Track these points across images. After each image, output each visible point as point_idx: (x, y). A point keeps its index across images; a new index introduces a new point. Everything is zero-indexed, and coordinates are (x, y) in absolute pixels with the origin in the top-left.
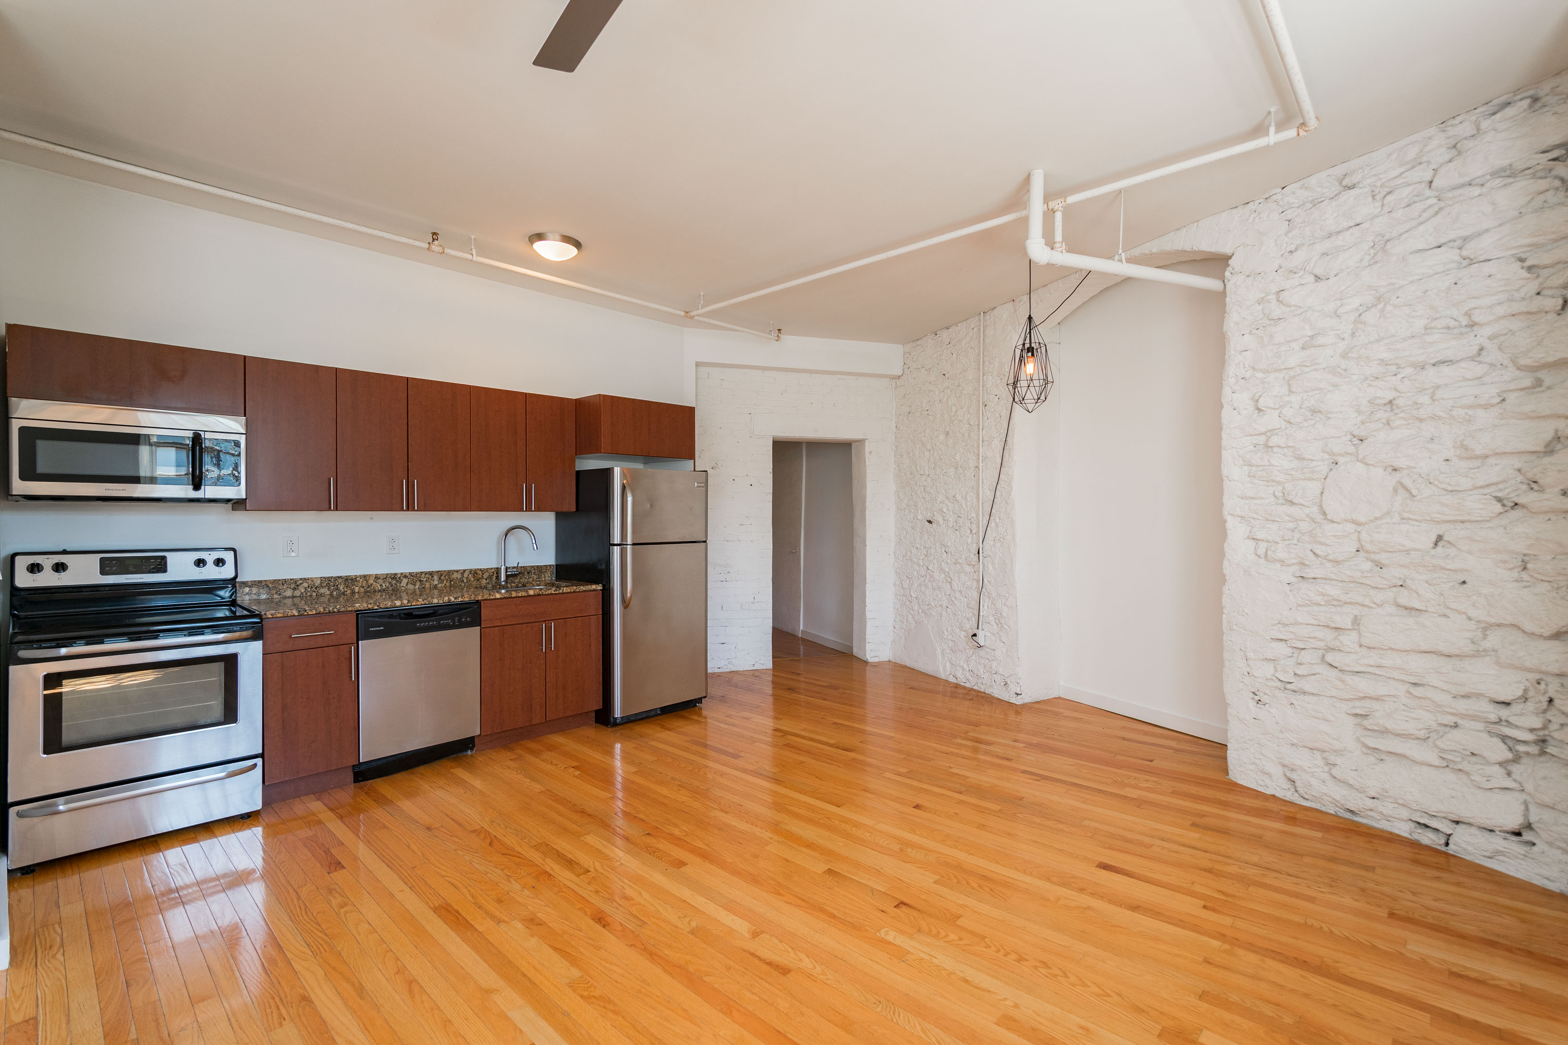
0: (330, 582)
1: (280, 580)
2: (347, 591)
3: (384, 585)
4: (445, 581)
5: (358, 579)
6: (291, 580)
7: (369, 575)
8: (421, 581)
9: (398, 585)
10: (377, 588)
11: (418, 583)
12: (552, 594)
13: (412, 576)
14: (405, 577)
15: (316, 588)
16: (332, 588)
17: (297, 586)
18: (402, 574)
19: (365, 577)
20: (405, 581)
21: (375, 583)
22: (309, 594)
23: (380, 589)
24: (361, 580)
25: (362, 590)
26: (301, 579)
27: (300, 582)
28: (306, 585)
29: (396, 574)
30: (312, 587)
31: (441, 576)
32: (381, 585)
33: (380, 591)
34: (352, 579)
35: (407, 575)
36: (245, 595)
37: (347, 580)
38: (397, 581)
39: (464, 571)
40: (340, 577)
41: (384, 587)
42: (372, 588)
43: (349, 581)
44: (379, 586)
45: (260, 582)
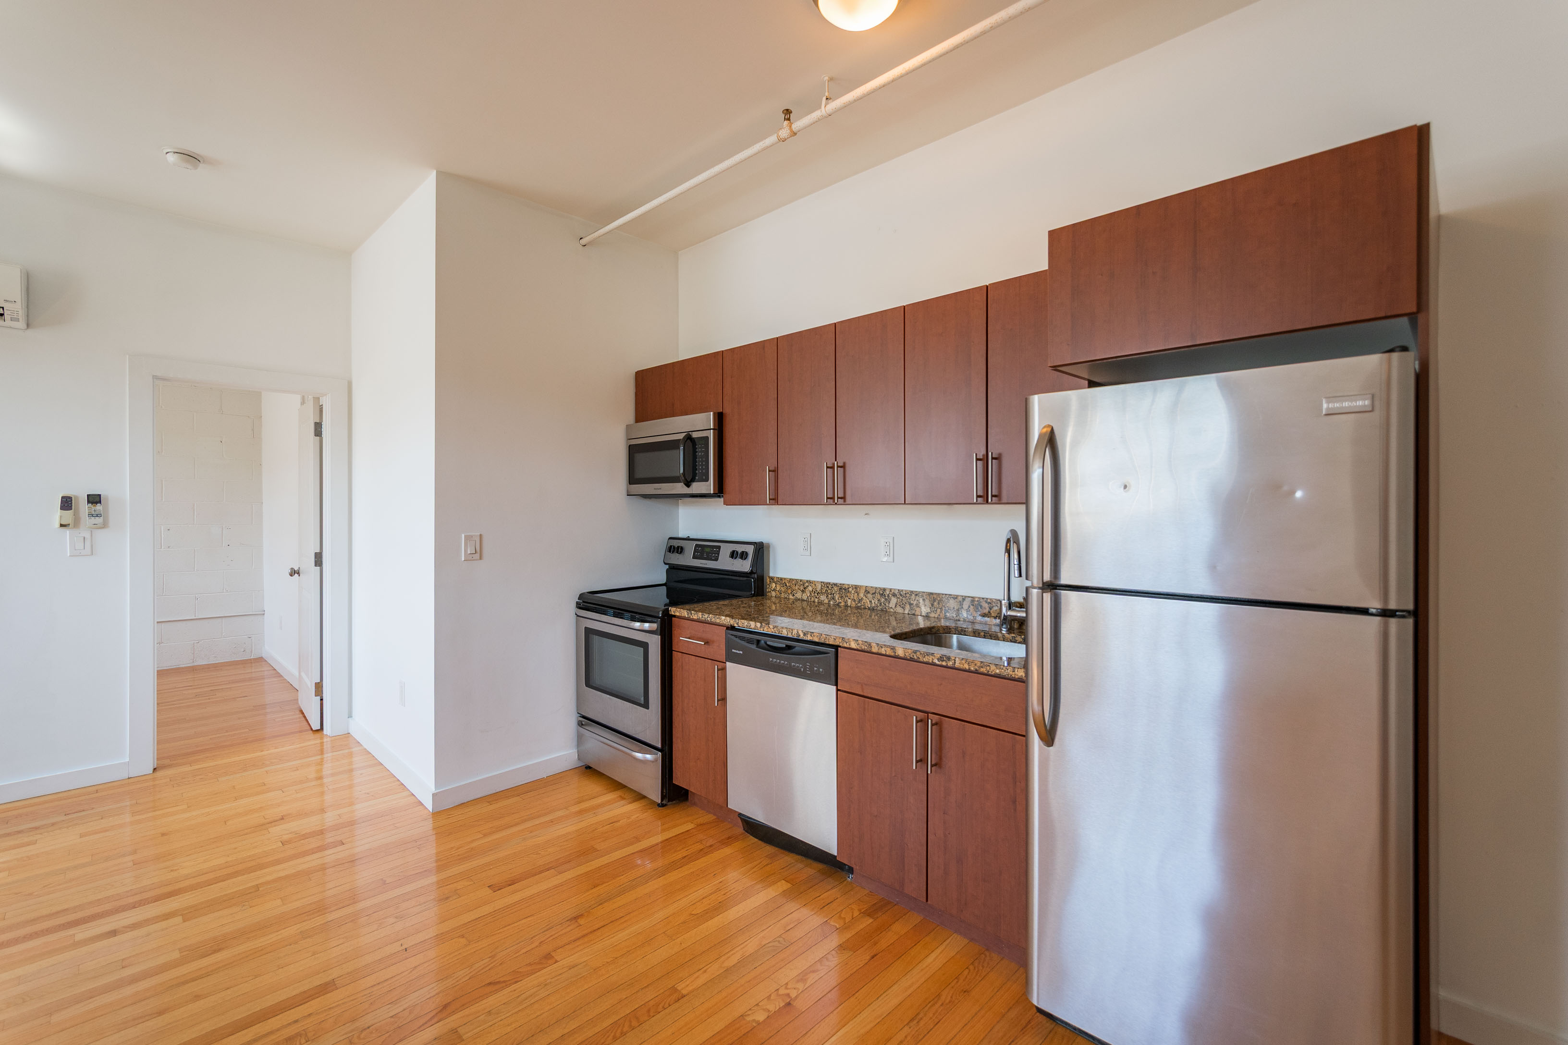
0: (828, 587)
1: (793, 580)
2: (841, 603)
3: (873, 602)
4: (939, 610)
5: (850, 589)
6: (801, 581)
7: (860, 587)
8: (911, 604)
9: (887, 605)
10: (867, 605)
11: (907, 607)
12: (934, 664)
13: (901, 595)
14: (894, 595)
15: (817, 594)
16: (830, 596)
17: (805, 588)
18: (891, 590)
19: (856, 587)
20: (894, 601)
21: (864, 598)
22: (812, 599)
23: (869, 606)
24: (853, 592)
25: (854, 604)
26: (807, 581)
27: (807, 584)
28: (810, 588)
29: (884, 590)
30: (815, 592)
31: (934, 601)
32: (871, 602)
33: (869, 609)
34: (845, 590)
35: (896, 592)
36: (773, 591)
37: (841, 589)
38: (886, 599)
39: (964, 598)
40: (836, 585)
41: (873, 605)
42: (863, 604)
43: (843, 589)
44: (868, 602)
45: (781, 579)
